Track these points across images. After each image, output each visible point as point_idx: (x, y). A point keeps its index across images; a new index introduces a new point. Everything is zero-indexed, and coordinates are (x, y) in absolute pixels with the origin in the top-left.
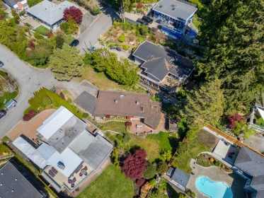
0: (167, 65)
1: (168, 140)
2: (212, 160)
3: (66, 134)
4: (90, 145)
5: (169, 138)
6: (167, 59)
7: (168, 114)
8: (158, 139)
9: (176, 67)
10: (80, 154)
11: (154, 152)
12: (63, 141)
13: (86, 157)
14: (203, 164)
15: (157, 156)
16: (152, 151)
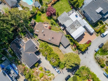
0: (24, 47)
1: (37, 19)
2: (24, 8)
3: (74, 27)
4: (66, 21)
5: (36, 19)
6: (23, 51)
7: (33, 29)
8: (40, 20)
9: (20, 45)
10: (70, 19)
11: (43, 16)
12: (76, 24)
13: (68, 17)
14: (27, 8)
15: (43, 15)
16: (44, 17)
